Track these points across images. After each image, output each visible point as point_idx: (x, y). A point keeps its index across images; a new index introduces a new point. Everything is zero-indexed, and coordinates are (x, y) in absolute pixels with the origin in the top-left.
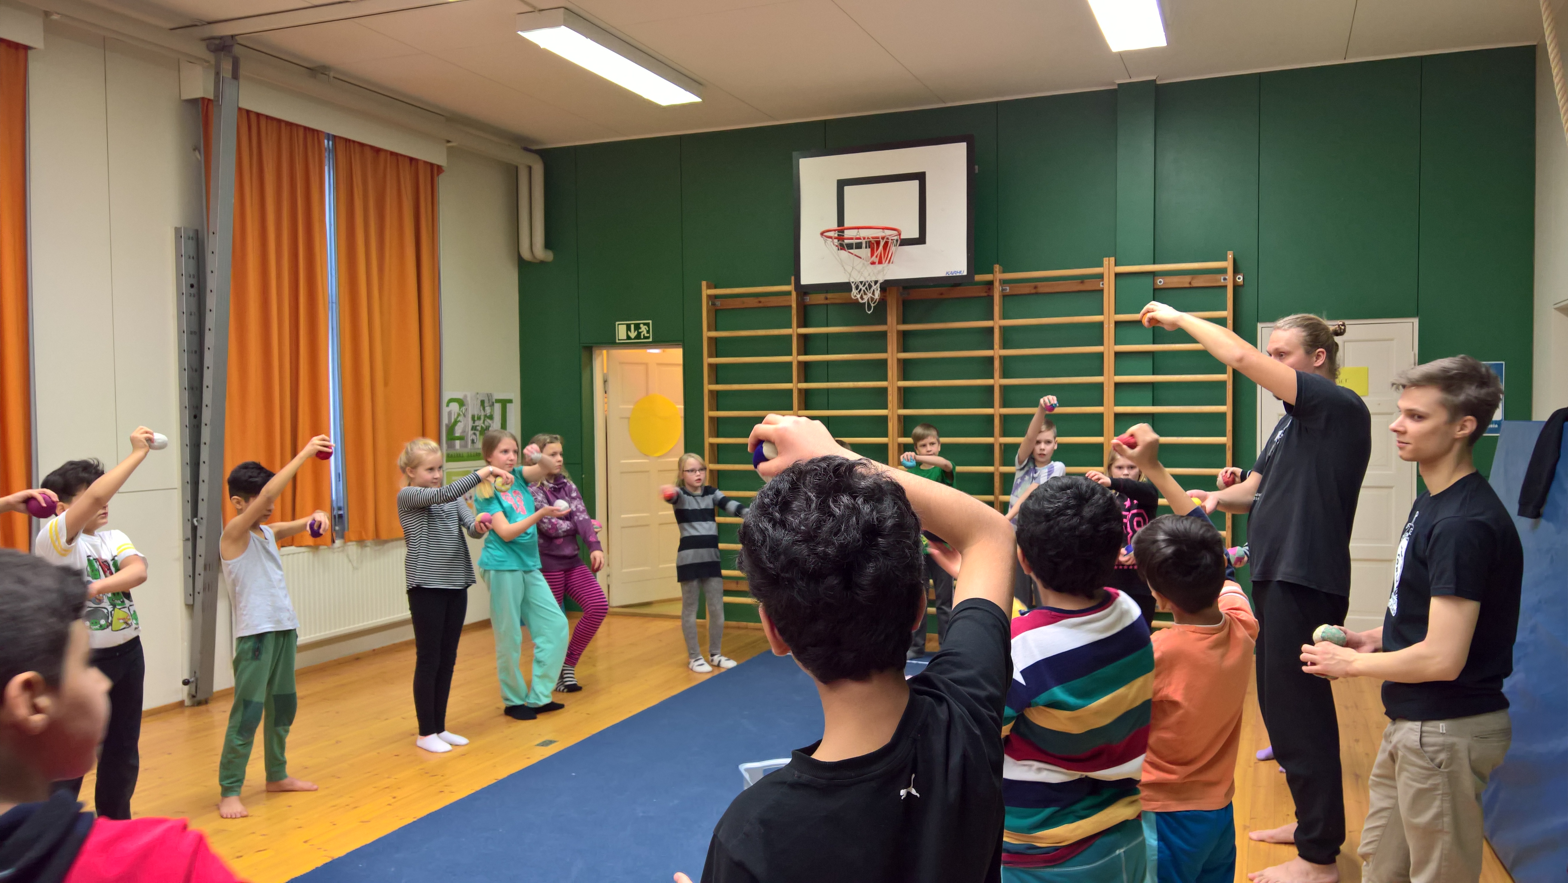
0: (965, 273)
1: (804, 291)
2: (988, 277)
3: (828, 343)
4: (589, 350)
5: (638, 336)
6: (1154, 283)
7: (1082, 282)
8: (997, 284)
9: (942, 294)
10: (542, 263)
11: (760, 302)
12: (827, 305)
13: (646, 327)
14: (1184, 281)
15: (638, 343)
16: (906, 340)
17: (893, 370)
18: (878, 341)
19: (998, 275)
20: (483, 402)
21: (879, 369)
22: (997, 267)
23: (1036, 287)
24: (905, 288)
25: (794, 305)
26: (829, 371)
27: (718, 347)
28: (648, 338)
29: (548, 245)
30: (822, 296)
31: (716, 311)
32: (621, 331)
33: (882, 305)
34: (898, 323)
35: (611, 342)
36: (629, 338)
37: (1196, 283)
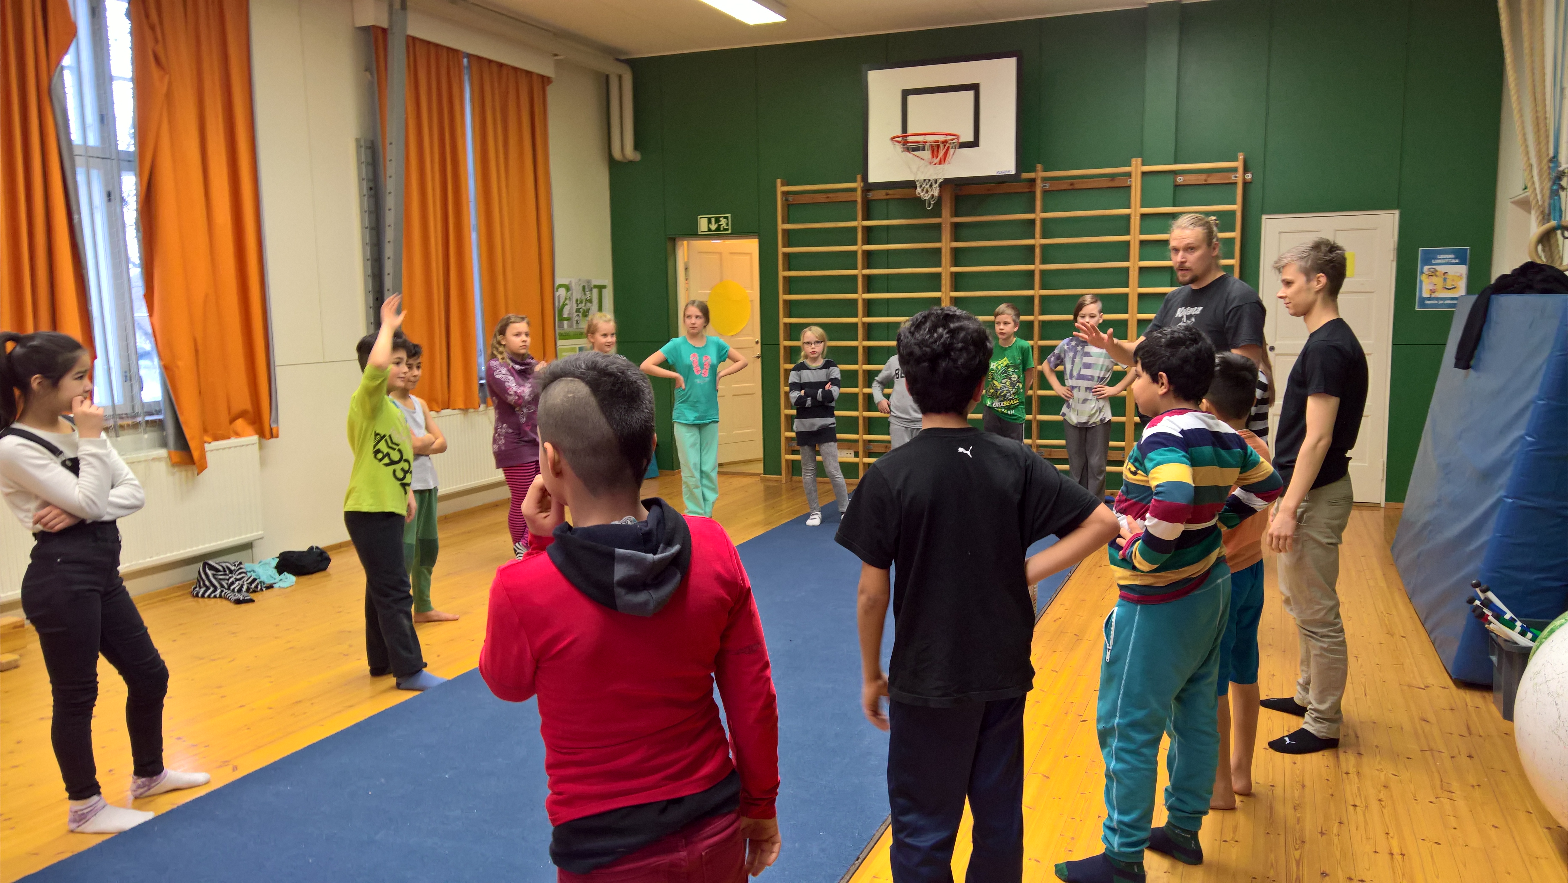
0: (1013, 172)
1: (869, 187)
2: (1032, 175)
3: (888, 235)
4: (673, 240)
5: (718, 229)
6: (1175, 181)
7: (1112, 180)
8: (1039, 182)
9: (989, 190)
10: (631, 162)
11: (828, 197)
12: (887, 200)
13: (725, 220)
14: (1200, 179)
15: (718, 234)
16: (958, 231)
18: (934, 231)
19: (1040, 174)
20: (584, 287)
21: (934, 256)
22: (1039, 167)
23: (1072, 184)
24: (957, 185)
25: (859, 200)
26: (888, 258)
27: (791, 238)
28: (727, 230)
29: (637, 147)
30: (884, 192)
31: (789, 205)
32: (703, 224)
33: (939, 201)
34: (952, 216)
35: (693, 233)
36: (710, 230)
37: (1211, 181)
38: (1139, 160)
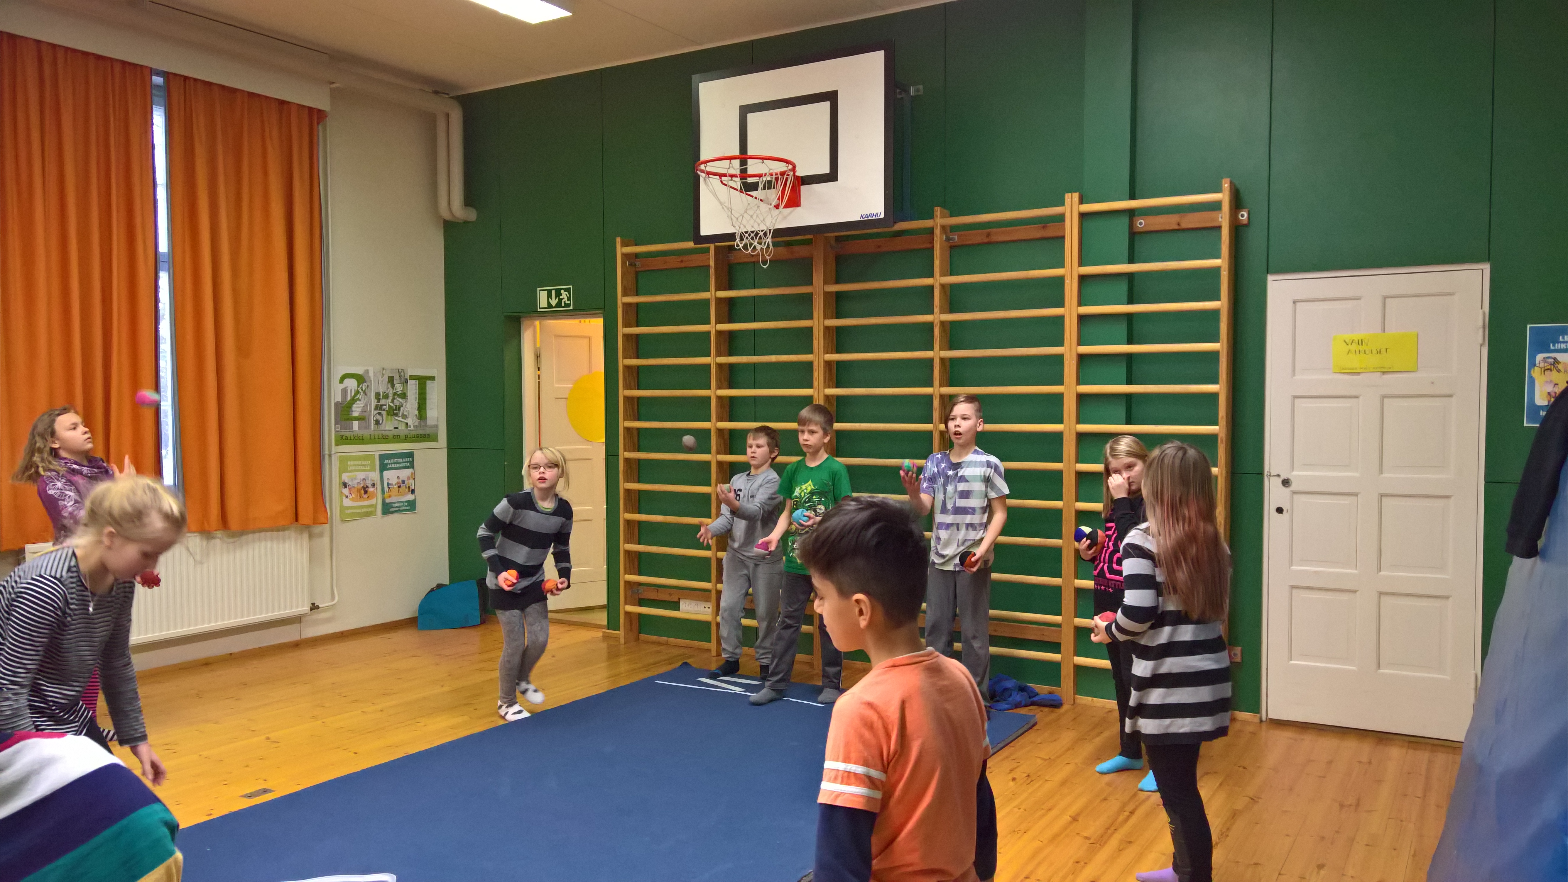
17: (818, 341)
38: (1076, 196)
